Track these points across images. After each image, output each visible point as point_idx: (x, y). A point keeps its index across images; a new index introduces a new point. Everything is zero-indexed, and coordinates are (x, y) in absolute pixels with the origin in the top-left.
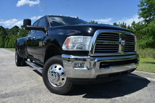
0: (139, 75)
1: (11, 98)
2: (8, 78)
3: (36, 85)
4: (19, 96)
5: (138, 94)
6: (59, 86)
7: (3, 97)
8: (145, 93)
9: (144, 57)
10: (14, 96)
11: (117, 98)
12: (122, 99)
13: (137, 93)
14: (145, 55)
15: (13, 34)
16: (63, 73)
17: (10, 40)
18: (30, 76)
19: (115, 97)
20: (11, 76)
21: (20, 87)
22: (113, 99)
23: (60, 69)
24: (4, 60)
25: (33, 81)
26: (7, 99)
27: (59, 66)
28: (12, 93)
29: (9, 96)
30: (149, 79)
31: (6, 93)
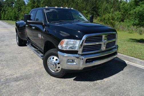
0: (120, 58)
1: (22, 82)
2: (15, 61)
3: (38, 68)
4: (27, 79)
5: (114, 78)
6: (56, 71)
7: (16, 81)
8: (120, 77)
9: (131, 33)
10: (23, 79)
11: (98, 81)
12: (101, 82)
13: (114, 76)
14: (133, 31)
15: (9, 6)
16: (59, 63)
17: (7, 12)
18: (32, 58)
19: (96, 80)
20: (16, 58)
21: (26, 70)
22: (95, 81)
23: (57, 60)
24: (5, 38)
25: (35, 64)
26: (19, 82)
27: (56, 58)
28: (21, 76)
29: (20, 80)
30: (127, 62)
31: (17, 77)
